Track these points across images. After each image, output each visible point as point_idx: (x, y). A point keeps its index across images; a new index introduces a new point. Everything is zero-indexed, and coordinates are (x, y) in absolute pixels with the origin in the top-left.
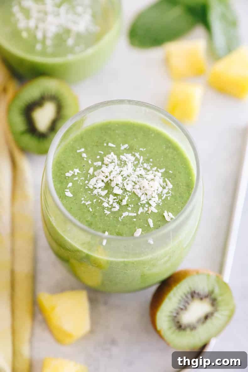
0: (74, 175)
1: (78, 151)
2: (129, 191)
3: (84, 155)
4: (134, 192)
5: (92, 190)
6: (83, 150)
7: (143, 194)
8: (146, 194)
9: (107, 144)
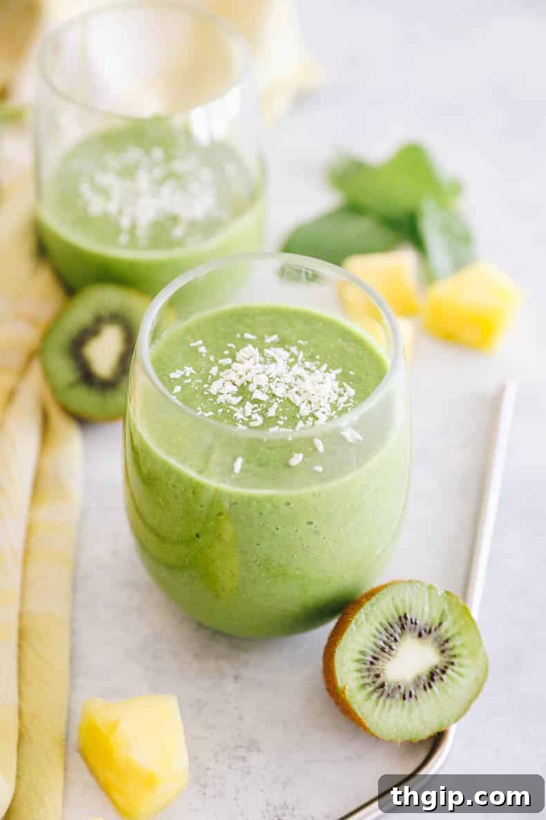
0: (184, 377)
1: (192, 345)
2: (280, 398)
3: (203, 350)
4: (288, 399)
5: (215, 397)
6: (200, 342)
7: (303, 402)
8: (310, 402)
9: (242, 335)
